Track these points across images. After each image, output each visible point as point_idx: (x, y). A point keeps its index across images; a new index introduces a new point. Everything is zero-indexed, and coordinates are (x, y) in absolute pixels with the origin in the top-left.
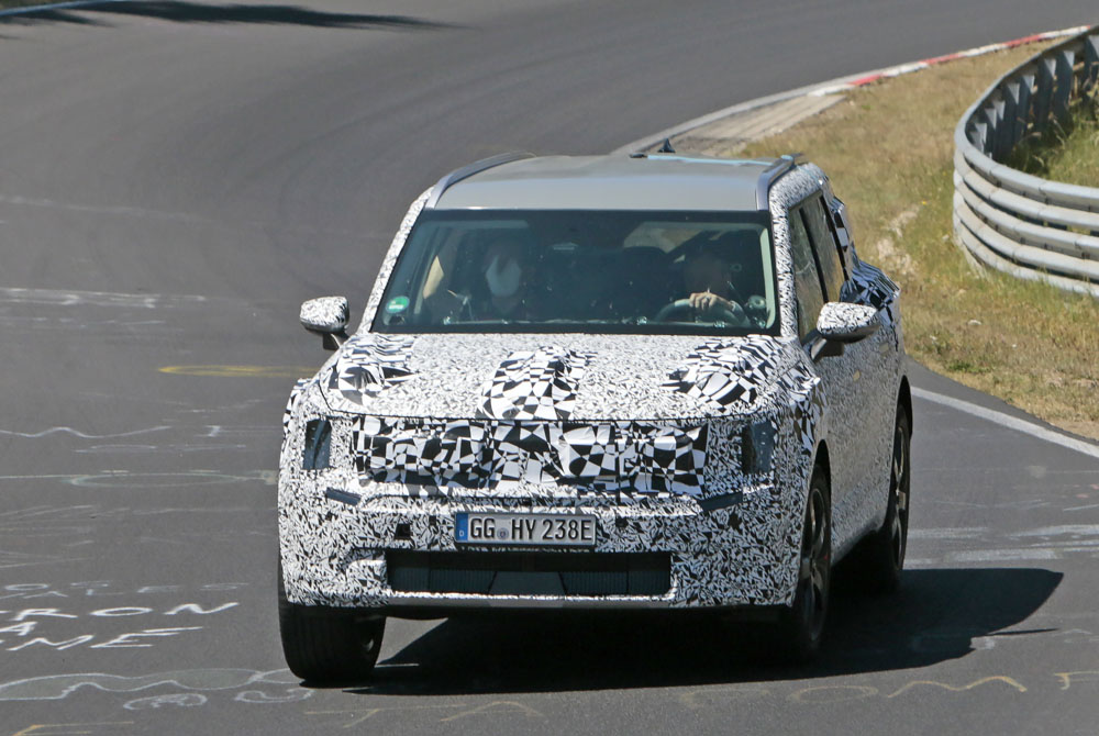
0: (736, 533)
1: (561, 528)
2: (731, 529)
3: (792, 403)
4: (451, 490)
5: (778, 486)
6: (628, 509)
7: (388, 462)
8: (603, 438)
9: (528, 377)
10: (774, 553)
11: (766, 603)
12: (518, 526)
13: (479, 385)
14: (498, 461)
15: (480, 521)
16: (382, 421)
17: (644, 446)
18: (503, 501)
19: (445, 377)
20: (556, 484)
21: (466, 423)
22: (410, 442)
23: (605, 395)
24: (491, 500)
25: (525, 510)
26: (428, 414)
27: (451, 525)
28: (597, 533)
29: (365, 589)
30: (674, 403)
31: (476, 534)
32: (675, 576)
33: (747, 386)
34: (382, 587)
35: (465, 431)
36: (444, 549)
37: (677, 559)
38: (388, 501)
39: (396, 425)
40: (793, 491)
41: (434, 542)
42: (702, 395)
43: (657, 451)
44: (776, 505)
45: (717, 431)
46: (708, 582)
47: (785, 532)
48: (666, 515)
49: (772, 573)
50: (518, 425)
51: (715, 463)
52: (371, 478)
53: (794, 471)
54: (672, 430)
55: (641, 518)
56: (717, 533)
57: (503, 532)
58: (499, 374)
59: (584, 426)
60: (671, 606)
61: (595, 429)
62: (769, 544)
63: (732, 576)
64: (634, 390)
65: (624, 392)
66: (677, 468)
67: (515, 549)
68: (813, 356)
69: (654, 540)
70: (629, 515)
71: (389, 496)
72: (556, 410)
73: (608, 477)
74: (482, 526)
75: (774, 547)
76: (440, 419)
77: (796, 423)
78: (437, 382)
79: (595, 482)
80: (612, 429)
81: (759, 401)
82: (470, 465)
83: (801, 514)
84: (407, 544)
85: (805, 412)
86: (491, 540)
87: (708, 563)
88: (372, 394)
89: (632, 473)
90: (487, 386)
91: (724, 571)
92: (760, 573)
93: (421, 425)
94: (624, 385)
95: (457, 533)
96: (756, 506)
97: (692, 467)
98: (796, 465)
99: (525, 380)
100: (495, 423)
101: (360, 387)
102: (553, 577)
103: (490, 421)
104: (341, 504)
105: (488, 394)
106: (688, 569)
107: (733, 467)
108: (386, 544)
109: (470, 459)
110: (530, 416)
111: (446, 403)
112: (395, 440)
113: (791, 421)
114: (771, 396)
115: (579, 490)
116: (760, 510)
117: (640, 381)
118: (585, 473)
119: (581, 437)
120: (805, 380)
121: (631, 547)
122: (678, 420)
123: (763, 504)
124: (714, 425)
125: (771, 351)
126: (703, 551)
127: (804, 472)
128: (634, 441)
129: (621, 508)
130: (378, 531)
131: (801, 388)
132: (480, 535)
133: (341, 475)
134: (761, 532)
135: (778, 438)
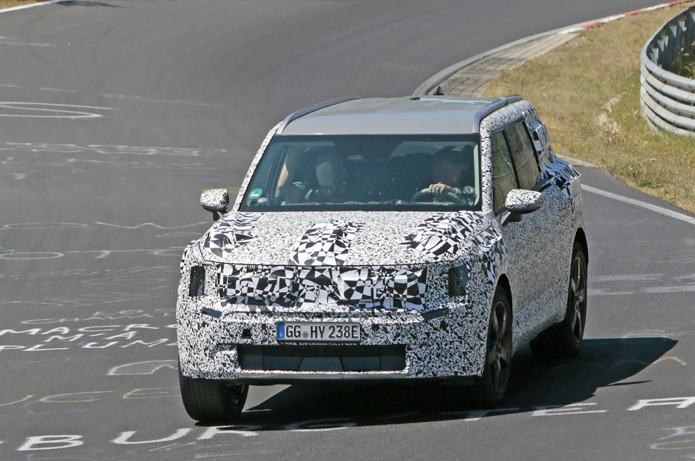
0: (445, 333)
1: (340, 331)
2: (442, 331)
3: (480, 253)
4: (274, 309)
5: (471, 304)
6: (379, 319)
7: (237, 292)
8: (364, 276)
9: (320, 239)
10: (469, 344)
11: (465, 374)
12: (314, 330)
13: (292, 244)
14: (302, 290)
15: (292, 327)
16: (234, 267)
17: (388, 281)
18: (305, 314)
19: (272, 240)
20: (336, 305)
21: (283, 268)
22: (250, 280)
23: (366, 250)
24: (298, 314)
25: (318, 320)
26: (260, 262)
27: (275, 329)
28: (361, 334)
29: (225, 369)
30: (407, 254)
31: (290, 334)
32: (408, 359)
33: (452, 243)
34: (235, 367)
35: (282, 273)
36: (271, 344)
37: (410, 349)
38: (238, 315)
39: (241, 270)
40: (481, 306)
41: (265, 340)
42: (424, 250)
43: (396, 284)
44: (470, 315)
45: (433, 271)
46: (429, 363)
47: (476, 331)
48: (402, 322)
49: (468, 356)
50: (313, 269)
51: (431, 290)
52: (228, 301)
53: (481, 294)
54: (405, 271)
55: (387, 324)
56: (433, 333)
57: (305, 333)
58: (305, 238)
59: (353, 269)
60: (406, 377)
61: (359, 271)
62: (466, 339)
63: (443, 359)
64: (384, 247)
65: (377, 248)
66: (408, 294)
67: (313, 344)
68: (502, 222)
69: (395, 337)
70: (380, 323)
71: (238, 312)
72: (336, 259)
73: (367, 300)
74: (293, 330)
76: (268, 266)
77: (483, 265)
78: (267, 243)
79: (360, 303)
80: (369, 271)
81: (459, 253)
82: (285, 293)
83: (486, 320)
84: (249, 341)
85: (489, 258)
86: (299, 339)
87: (428, 351)
88: (229, 251)
89: (381, 298)
90: (297, 245)
91: (438, 356)
92: (461, 357)
93: (256, 269)
94: (378, 244)
95: (278, 334)
96: (457, 316)
97: (418, 293)
98: (483, 290)
99: (319, 242)
100: (300, 268)
101: (221, 246)
102: (336, 360)
103: (297, 266)
104: (210, 317)
105: (297, 250)
106: (416, 355)
107: (443, 293)
108: (237, 341)
109: (285, 290)
110: (320, 264)
111: (271, 256)
112: (241, 279)
113: (480, 264)
114: (467, 249)
115: (350, 308)
116: (459, 319)
117: (387, 241)
118: (353, 298)
119: (351, 276)
120: (492, 238)
121: (382, 342)
122: (409, 265)
123: (461, 315)
124: (431, 268)
125: (471, 221)
126: (425, 344)
127: (488, 295)
128: (383, 278)
129: (375, 318)
130: (232, 333)
131: (488, 243)
132: (292, 336)
133: (211, 299)
134: (461, 332)
135: (471, 274)
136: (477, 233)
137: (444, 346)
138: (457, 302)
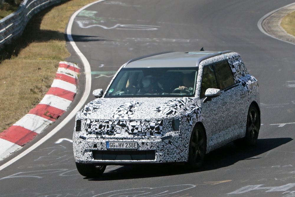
0: (170, 145)
1: (129, 145)
2: (169, 144)
3: (186, 114)
4: (105, 136)
5: (181, 134)
7: (92, 130)
8: (139, 123)
9: (123, 109)
10: (180, 150)
11: (179, 161)
12: (120, 144)
13: (113, 111)
14: (115, 129)
15: (112, 143)
16: (91, 120)
17: (148, 125)
18: (117, 138)
19: (106, 110)
20: (128, 135)
21: (108, 120)
22: (96, 125)
23: (140, 113)
24: (114, 138)
25: (121, 140)
26: (100, 118)
27: (105, 144)
28: (138, 146)
29: (88, 159)
30: (155, 115)
31: (111, 146)
32: (156, 155)
33: (174, 110)
34: (92, 159)
35: (108, 122)
36: (104, 150)
38: (92, 139)
39: (93, 121)
40: (186, 135)
41: (102, 148)
42: (163, 113)
43: (150, 126)
44: (181, 138)
45: (165, 121)
46: (164, 157)
47: (183, 145)
48: (153, 141)
49: (180, 154)
50: (120, 121)
51: (165, 129)
52: (88, 134)
53: (186, 130)
54: (154, 121)
55: (147, 142)
56: (165, 145)
57: (116, 146)
58: (119, 108)
59: (134, 121)
60: (156, 162)
61: (137, 121)
62: (179, 147)
63: (170, 155)
64: (147, 112)
65: (145, 112)
66: (155, 130)
67: (120, 150)
68: (203, 101)
69: (151, 147)
70: (145, 142)
71: (92, 138)
72: (128, 117)
73: (140, 133)
74: (112, 144)
75: (180, 148)
76: (103, 120)
78: (104, 111)
79: (137, 134)
80: (141, 121)
81: (176, 114)
82: (109, 130)
83: (188, 140)
84: (96, 149)
85: (191, 116)
86: (114, 148)
87: (164, 152)
88: (90, 114)
89: (145, 132)
91: (168, 154)
92: (177, 154)
93: (99, 121)
95: (107, 146)
96: (175, 139)
97: (159, 130)
98: (187, 128)
99: (123, 110)
100: (114, 121)
101: (87, 112)
102: (129, 156)
104: (82, 139)
105: (114, 113)
106: (159, 154)
107: (170, 130)
108: (92, 149)
109: (109, 129)
110: (122, 119)
111: (104, 116)
112: (93, 125)
113: (186, 118)
114: (180, 113)
115: (134, 136)
116: (176, 140)
117: (149, 110)
118: (134, 132)
119: (133, 124)
120: (194, 108)
121: (146, 149)
122: (156, 119)
123: (177, 138)
124: (165, 120)
125: (186, 101)
126: (162, 150)
127: (189, 130)
128: (146, 124)
129: (143, 140)
130: (90, 146)
131: (192, 110)
132: (112, 147)
133: (83, 133)
134: (177, 145)
135: (181, 122)
136: (187, 106)
137: (170, 151)
138: (175, 133)
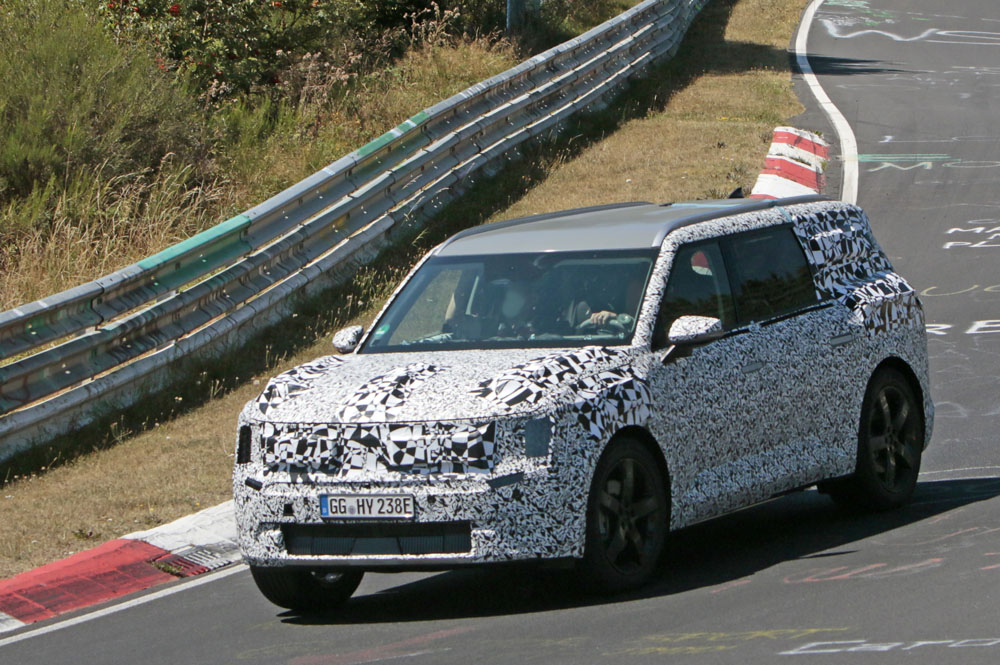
0: (520, 504)
1: (390, 505)
2: (515, 501)
3: (579, 401)
4: (317, 478)
5: (555, 466)
6: (436, 488)
7: (277, 458)
8: (417, 435)
9: (377, 389)
10: (554, 518)
11: (552, 556)
12: (361, 503)
13: (345, 396)
14: (347, 455)
15: (336, 501)
16: (275, 426)
17: (444, 440)
18: (352, 484)
20: (386, 471)
21: (325, 426)
22: (288, 442)
23: (426, 401)
24: (344, 484)
25: (365, 491)
26: (302, 420)
27: (318, 504)
28: (415, 508)
29: (270, 554)
30: (472, 405)
31: (334, 510)
32: (474, 539)
33: (535, 389)
34: (280, 551)
35: (324, 432)
36: (315, 522)
37: (475, 526)
38: (280, 487)
39: (282, 429)
40: (572, 469)
41: (308, 518)
42: (496, 399)
43: (454, 444)
44: (554, 481)
45: (503, 426)
46: (499, 543)
47: (565, 502)
48: (463, 492)
49: (554, 533)
50: (359, 428)
51: (502, 451)
52: (269, 470)
53: (575, 453)
54: (465, 427)
55: (444, 495)
56: (503, 504)
57: (350, 508)
58: (365, 387)
59: (404, 426)
60: (474, 561)
61: (412, 428)
62: (549, 511)
63: (519, 537)
64: (448, 396)
65: (440, 398)
66: (470, 456)
67: (362, 522)
68: (662, 358)
69: (456, 511)
70: (436, 494)
71: (278, 483)
72: (387, 414)
73: (422, 465)
74: (337, 504)
76: (309, 424)
77: (581, 416)
78: (319, 395)
79: (413, 469)
80: (424, 427)
81: (541, 402)
82: (327, 458)
83: (582, 486)
84: (292, 519)
85: (595, 406)
86: (344, 515)
87: (498, 528)
88: (275, 406)
89: (437, 461)
90: (350, 397)
91: (512, 533)
92: (543, 534)
93: (297, 429)
95: (321, 509)
96: (536, 483)
97: (484, 454)
98: (579, 448)
99: (375, 392)
100: (344, 426)
101: (269, 400)
102: (393, 541)
103: (341, 424)
104: (252, 490)
105: (347, 403)
106: (482, 533)
107: (517, 453)
108: (280, 520)
109: (326, 454)
110: (368, 420)
111: (316, 411)
112: (279, 441)
113: (576, 415)
114: (553, 397)
115: (402, 475)
116: (539, 486)
117: (456, 389)
118: (404, 462)
119: (400, 435)
120: (616, 380)
121: (440, 518)
122: (471, 420)
123: (542, 481)
124: (500, 422)
125: (588, 359)
126: (493, 519)
127: (587, 454)
128: (439, 436)
129: (432, 488)
130: (273, 510)
131: (602, 387)
132: (336, 512)
133: (255, 468)
134: (541, 503)
135: (556, 428)
136: (588, 374)
138: (537, 464)
